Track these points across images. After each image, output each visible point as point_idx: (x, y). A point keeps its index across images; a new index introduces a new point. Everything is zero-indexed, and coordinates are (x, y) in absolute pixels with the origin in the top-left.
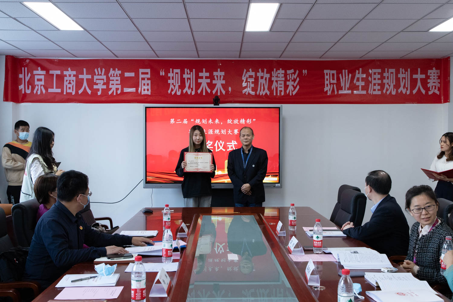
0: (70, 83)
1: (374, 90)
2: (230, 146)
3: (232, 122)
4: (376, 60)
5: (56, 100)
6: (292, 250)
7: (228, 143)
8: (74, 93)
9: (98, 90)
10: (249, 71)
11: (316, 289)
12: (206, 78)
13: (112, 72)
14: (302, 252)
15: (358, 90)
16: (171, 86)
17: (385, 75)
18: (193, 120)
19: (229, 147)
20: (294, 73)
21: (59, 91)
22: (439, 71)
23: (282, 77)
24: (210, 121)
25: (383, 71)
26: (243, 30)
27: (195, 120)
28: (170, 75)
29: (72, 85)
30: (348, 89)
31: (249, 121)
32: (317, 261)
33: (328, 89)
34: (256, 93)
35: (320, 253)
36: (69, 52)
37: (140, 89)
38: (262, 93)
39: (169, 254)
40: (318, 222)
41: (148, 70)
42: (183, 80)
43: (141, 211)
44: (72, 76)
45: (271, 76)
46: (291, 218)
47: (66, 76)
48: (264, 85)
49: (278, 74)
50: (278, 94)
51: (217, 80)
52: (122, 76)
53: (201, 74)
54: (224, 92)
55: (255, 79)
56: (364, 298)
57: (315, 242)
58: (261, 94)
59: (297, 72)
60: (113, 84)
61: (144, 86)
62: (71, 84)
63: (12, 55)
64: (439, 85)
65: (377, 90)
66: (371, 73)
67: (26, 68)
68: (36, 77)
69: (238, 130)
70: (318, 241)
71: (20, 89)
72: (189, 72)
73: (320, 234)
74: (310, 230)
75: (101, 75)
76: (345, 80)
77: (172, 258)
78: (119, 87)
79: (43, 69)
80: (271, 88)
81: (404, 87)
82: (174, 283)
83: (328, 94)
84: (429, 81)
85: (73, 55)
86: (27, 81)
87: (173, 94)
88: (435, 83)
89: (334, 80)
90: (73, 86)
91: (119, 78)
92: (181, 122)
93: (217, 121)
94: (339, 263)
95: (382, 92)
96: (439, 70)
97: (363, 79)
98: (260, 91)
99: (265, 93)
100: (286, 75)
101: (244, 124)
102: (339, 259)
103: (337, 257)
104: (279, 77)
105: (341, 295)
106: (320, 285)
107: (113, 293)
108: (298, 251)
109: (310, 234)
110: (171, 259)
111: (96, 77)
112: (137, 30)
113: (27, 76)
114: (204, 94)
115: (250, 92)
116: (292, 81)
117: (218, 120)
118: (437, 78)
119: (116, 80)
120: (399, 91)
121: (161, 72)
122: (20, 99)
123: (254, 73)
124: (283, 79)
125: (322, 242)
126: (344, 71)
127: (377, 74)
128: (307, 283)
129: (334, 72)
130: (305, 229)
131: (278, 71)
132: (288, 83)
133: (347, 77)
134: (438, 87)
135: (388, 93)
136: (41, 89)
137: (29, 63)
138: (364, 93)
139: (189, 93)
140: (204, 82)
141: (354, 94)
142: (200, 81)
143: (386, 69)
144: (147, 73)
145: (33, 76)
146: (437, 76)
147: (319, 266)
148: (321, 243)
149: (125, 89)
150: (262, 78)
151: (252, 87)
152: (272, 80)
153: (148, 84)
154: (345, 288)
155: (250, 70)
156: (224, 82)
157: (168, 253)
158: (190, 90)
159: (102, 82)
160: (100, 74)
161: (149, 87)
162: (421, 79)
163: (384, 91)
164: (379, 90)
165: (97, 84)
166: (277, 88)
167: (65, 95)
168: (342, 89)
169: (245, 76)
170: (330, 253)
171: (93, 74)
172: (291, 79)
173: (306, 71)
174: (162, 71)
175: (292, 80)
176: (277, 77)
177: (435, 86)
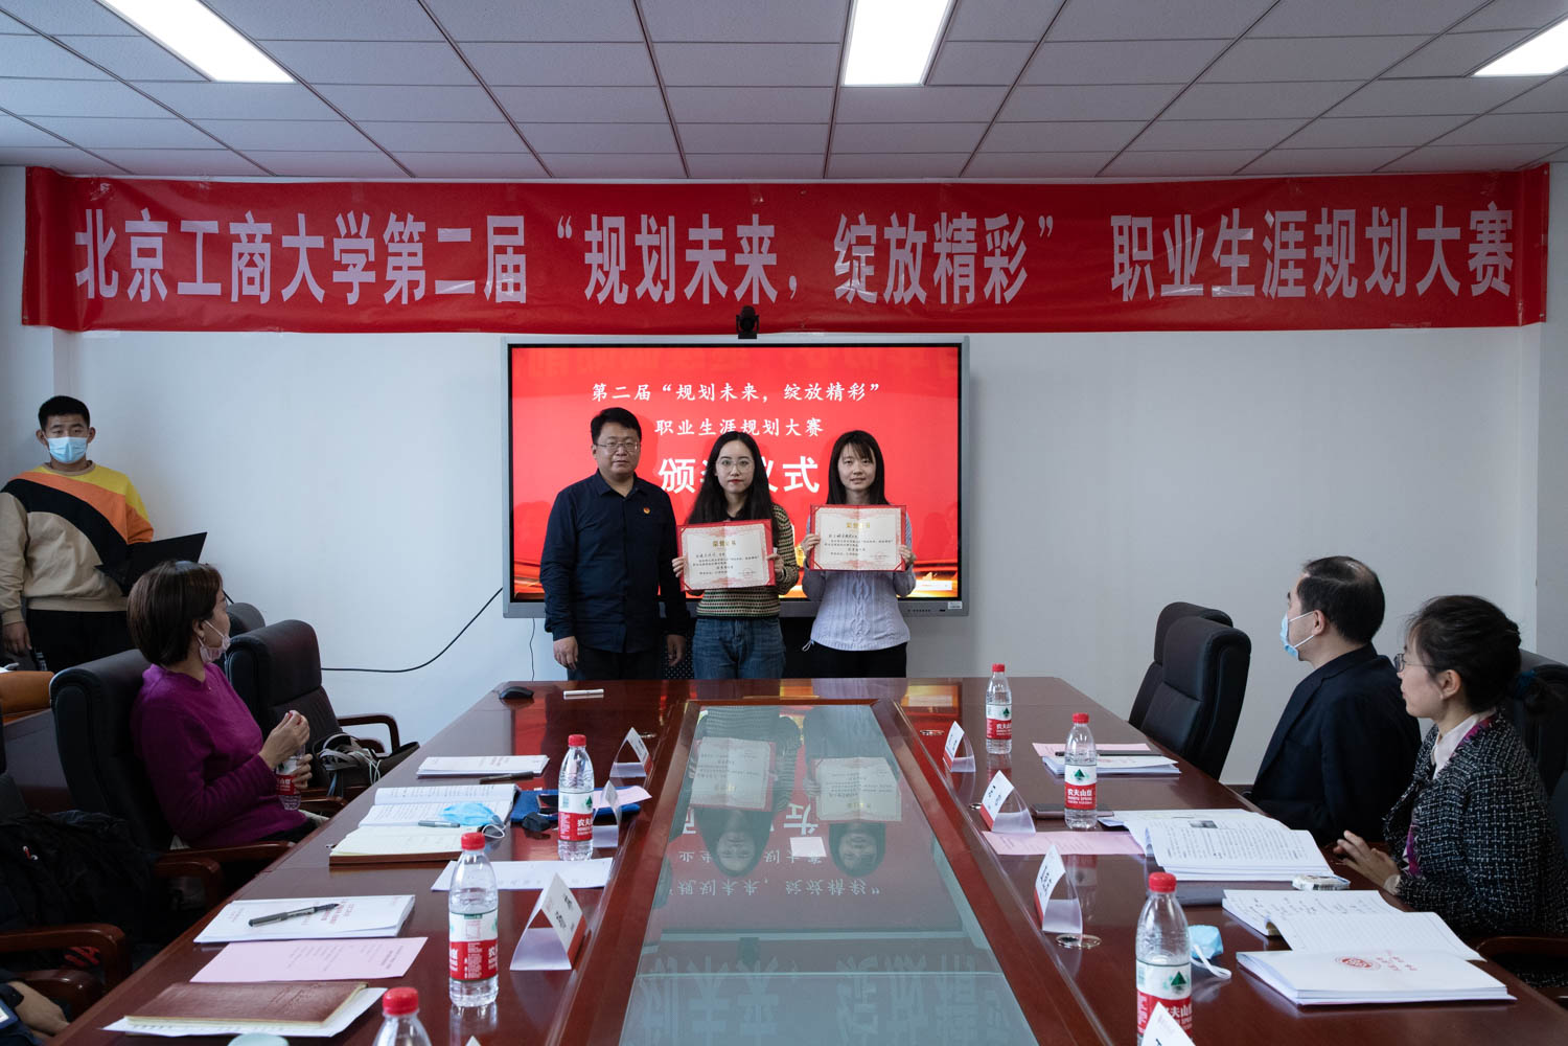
0: (251, 264)
1: (1283, 283)
2: (793, 476)
3: (802, 393)
4: (1292, 179)
5: (206, 323)
6: (994, 818)
7: (785, 466)
8: (265, 298)
9: (349, 287)
10: (858, 223)
11: (1068, 945)
12: (714, 245)
13: (393, 226)
14: (1029, 825)
15: (1227, 282)
16: (596, 275)
17: (1322, 229)
18: (669, 389)
19: (789, 478)
20: (1010, 228)
21: (215, 289)
22: (1508, 215)
23: (969, 242)
24: (727, 391)
25: (1314, 218)
26: (833, 83)
27: (675, 388)
28: (592, 236)
29: (260, 269)
30: (1194, 281)
31: (856, 391)
32: (1077, 855)
33: (1123, 280)
34: (880, 295)
35: (1088, 826)
36: (246, 158)
37: (489, 283)
38: (903, 296)
39: (581, 831)
40: (1079, 722)
41: (518, 221)
42: (634, 254)
43: (493, 691)
44: (259, 238)
45: (931, 238)
46: (994, 711)
47: (237, 238)
48: (906, 268)
49: (955, 230)
50: (957, 300)
51: (751, 252)
52: (428, 238)
53: (694, 234)
54: (772, 294)
55: (877, 248)
56: (1228, 973)
57: (1070, 791)
58: (897, 301)
59: (1020, 223)
60: (400, 268)
61: (504, 275)
62: (256, 266)
63: (47, 166)
64: (1509, 263)
65: (1291, 283)
66: (1271, 225)
67: (99, 212)
68: (136, 243)
69: (819, 421)
70: (1080, 788)
71: (79, 284)
72: (654, 227)
73: (1088, 763)
74: (1057, 754)
75: (357, 236)
76: (1184, 249)
77: (592, 844)
78: (421, 276)
79: (158, 214)
80: (933, 280)
81: (1387, 270)
82: (595, 925)
83: (1125, 299)
84: (1473, 248)
85: (260, 167)
86: (102, 254)
87: (601, 302)
88: (1495, 254)
89: (1146, 249)
90: (262, 275)
91: (418, 248)
92: (628, 396)
93: (749, 391)
94: (1152, 858)
95: (1310, 290)
96: (1510, 212)
97: (1244, 247)
98: (896, 288)
99: (911, 297)
100: (980, 234)
101: (840, 400)
102: (1149, 846)
103: (1144, 837)
104: (960, 242)
105: (1148, 960)
106: (1084, 932)
107: (390, 959)
108: (1016, 821)
109: (1054, 764)
110: (588, 847)
111: (339, 244)
112: (477, 83)
113: (105, 239)
114: (706, 300)
115: (859, 291)
116: (1003, 254)
117: (752, 387)
118: (1504, 236)
119: (410, 254)
120: (1369, 285)
121: (560, 228)
122: (82, 317)
123: (874, 227)
124: (973, 248)
125: (1093, 791)
126: (1178, 218)
127: (1292, 226)
128: (1040, 925)
129: (1147, 222)
130: (1040, 748)
131: (955, 220)
132: (988, 262)
133: (1189, 240)
134: (1505, 268)
135: (1331, 291)
136: (152, 281)
137: (110, 193)
138: (1246, 294)
139: (656, 297)
140: (706, 261)
141: (1213, 295)
142: (691, 255)
143: (1324, 211)
144: (513, 231)
145: (123, 240)
146: (1502, 232)
147: (1086, 871)
148: (1089, 792)
149: (438, 283)
150: (901, 244)
151: (867, 277)
152: (936, 251)
153: (517, 269)
154: (1158, 936)
155: (862, 217)
156: (772, 260)
157: (577, 827)
158: (660, 286)
159: (361, 260)
160: (353, 232)
161: (522, 278)
162: (1446, 244)
163: (1318, 287)
164: (1297, 282)
165: (345, 268)
166: (950, 280)
167: (234, 303)
168: (1171, 281)
169: (842, 240)
170: (1122, 829)
171: (331, 233)
172: (999, 247)
173: (1050, 220)
174: (564, 225)
175: (1002, 251)
176: (952, 240)
177: (1496, 267)
